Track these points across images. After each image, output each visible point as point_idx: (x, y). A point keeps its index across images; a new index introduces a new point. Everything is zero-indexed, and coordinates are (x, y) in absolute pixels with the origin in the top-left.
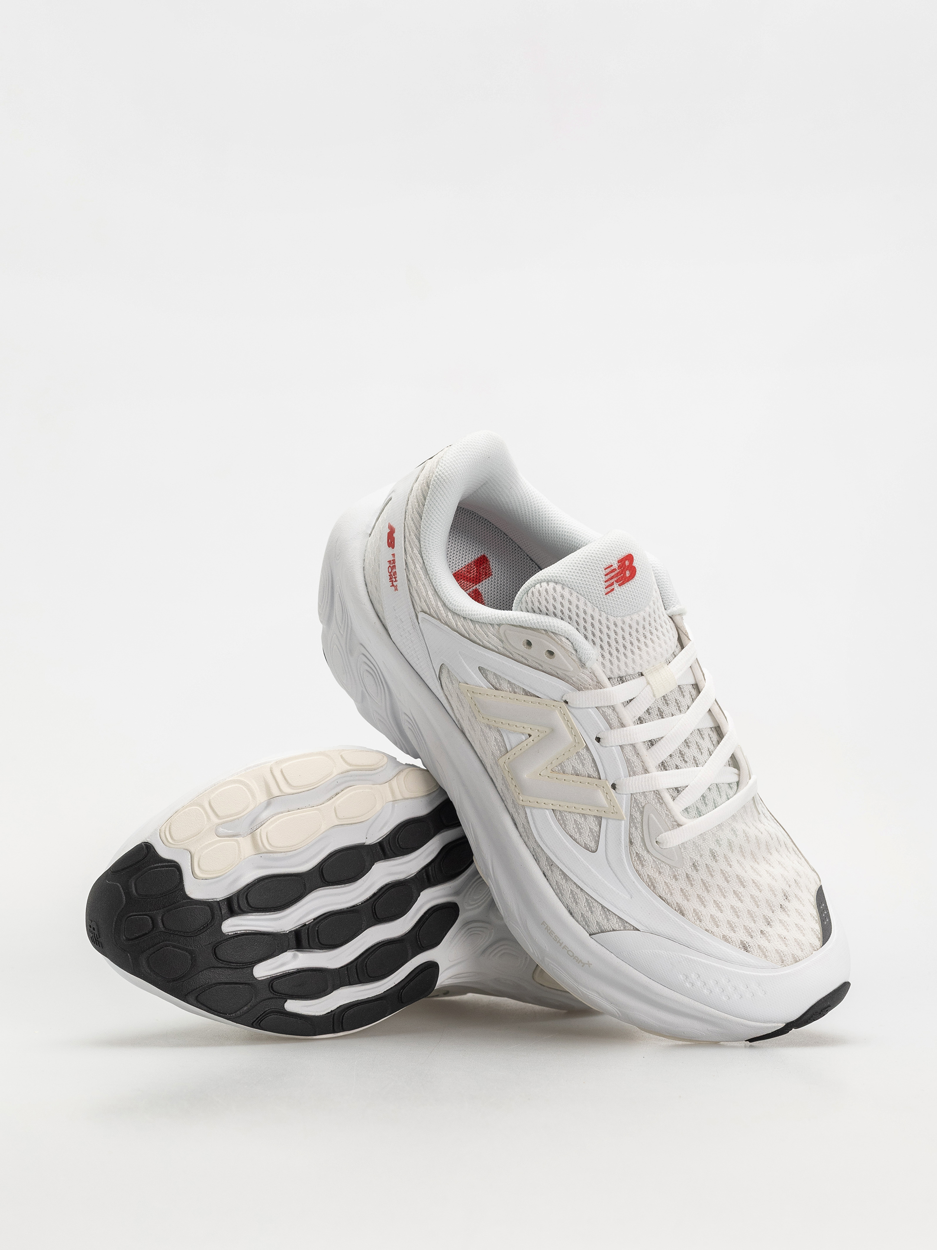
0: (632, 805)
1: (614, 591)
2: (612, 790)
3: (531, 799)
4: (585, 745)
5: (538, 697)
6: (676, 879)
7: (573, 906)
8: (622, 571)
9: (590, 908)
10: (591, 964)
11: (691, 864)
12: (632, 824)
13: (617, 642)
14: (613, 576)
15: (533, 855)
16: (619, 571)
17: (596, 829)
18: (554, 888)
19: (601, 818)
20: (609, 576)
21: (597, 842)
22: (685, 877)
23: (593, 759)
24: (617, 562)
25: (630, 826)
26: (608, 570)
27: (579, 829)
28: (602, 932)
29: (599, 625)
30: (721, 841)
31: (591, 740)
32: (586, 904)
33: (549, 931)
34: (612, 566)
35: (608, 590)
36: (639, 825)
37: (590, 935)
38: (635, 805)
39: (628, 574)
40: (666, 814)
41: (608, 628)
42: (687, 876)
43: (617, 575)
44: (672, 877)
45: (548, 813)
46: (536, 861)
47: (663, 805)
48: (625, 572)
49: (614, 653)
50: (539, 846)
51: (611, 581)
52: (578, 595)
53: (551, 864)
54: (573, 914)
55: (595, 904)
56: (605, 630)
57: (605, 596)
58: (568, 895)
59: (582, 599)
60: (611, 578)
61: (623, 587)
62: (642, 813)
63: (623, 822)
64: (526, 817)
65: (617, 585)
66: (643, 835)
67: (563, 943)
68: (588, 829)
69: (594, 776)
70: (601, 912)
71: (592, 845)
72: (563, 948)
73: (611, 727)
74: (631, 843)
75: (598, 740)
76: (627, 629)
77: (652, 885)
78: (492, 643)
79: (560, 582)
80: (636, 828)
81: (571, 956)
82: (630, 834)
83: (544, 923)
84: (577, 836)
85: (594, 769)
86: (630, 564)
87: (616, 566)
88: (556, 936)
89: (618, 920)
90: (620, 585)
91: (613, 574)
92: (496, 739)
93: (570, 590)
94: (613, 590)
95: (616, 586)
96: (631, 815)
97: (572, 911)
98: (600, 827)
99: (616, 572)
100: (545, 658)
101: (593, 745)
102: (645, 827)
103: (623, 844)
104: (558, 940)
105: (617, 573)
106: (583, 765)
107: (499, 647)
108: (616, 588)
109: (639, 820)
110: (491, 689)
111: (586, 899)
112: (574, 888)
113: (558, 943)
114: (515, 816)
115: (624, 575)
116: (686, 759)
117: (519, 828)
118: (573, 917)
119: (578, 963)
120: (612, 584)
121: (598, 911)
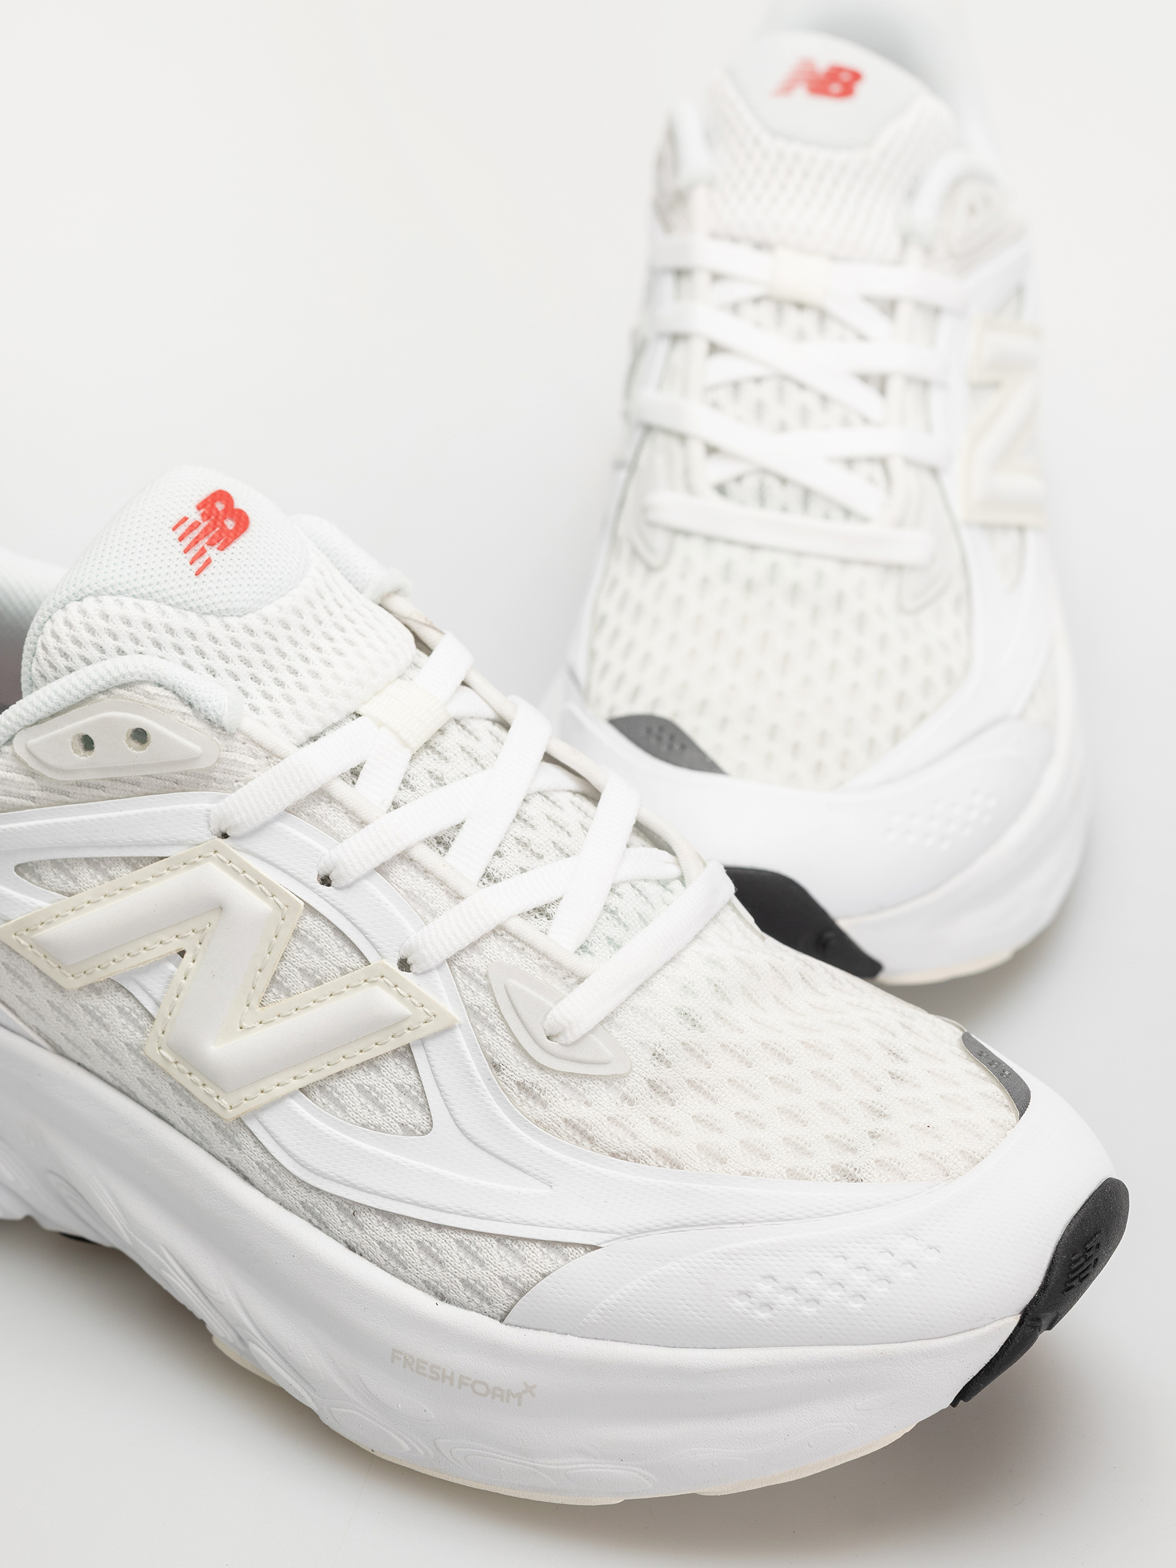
0: (461, 986)
1: (213, 564)
2: (404, 974)
3: (247, 1094)
4: (303, 903)
5: (162, 858)
6: (631, 1103)
7: (437, 1274)
8: (215, 523)
9: (475, 1257)
10: (535, 1386)
11: (649, 1056)
12: (478, 1027)
13: (271, 668)
14: (197, 537)
15: (310, 1221)
16: (206, 523)
17: (411, 1079)
18: (383, 1263)
19: (408, 1047)
20: (188, 541)
21: (425, 1107)
22: (648, 1089)
23: (337, 930)
24: (196, 510)
25: (478, 1033)
26: (182, 529)
27: (375, 1101)
28: (522, 1293)
29: (214, 646)
30: (693, 986)
31: (312, 888)
32: (461, 1254)
33: (414, 1367)
34: (186, 519)
35: (198, 564)
36: (494, 1020)
37: (502, 1321)
38: (466, 982)
39: (230, 524)
40: (541, 967)
41: (237, 644)
42: (653, 1085)
43: (206, 532)
44: (618, 1101)
45: (299, 1106)
46: (320, 1229)
47: (527, 950)
48: (223, 524)
49: (274, 690)
50: (311, 1188)
51: (198, 547)
52: (137, 600)
53: (352, 1209)
54: (447, 1295)
55: (481, 1242)
56: (232, 651)
57: (196, 579)
58: (415, 1256)
59: (149, 605)
60: (196, 541)
61: (230, 549)
62: (489, 989)
63: (459, 1034)
64: (258, 1142)
65: (216, 551)
66: (513, 1036)
67: (453, 1373)
68: (395, 1091)
69: (353, 965)
70: (502, 1253)
71: (419, 1117)
72: (460, 1387)
73: (339, 838)
74: (496, 1067)
75: (326, 881)
76: (279, 631)
77: (583, 1134)
78: (14, 790)
79: (88, 591)
80: (492, 1028)
81: (485, 1395)
82: (485, 1048)
83: (395, 1354)
84: (378, 1118)
85: (347, 949)
86: (227, 506)
87: (195, 516)
88: (433, 1366)
89: (544, 1250)
90: (221, 549)
91: (196, 533)
92: (121, 1009)
93: (115, 598)
94: (208, 562)
95: (212, 552)
96: (469, 1008)
97: (441, 1289)
98: (417, 1072)
99: (200, 529)
100: (134, 752)
101: (319, 898)
102: (509, 1016)
103: (480, 1078)
104: (440, 1373)
105: (206, 529)
106: (320, 952)
107: (34, 793)
108: (214, 557)
109: (490, 1007)
110: (59, 900)
111: (457, 1241)
112: (421, 1233)
113: (443, 1381)
114: (236, 1156)
115: (222, 529)
116: (536, 850)
117: (255, 1181)
118: (449, 1302)
119: (508, 1401)
120: (203, 552)
121: (493, 1252)
